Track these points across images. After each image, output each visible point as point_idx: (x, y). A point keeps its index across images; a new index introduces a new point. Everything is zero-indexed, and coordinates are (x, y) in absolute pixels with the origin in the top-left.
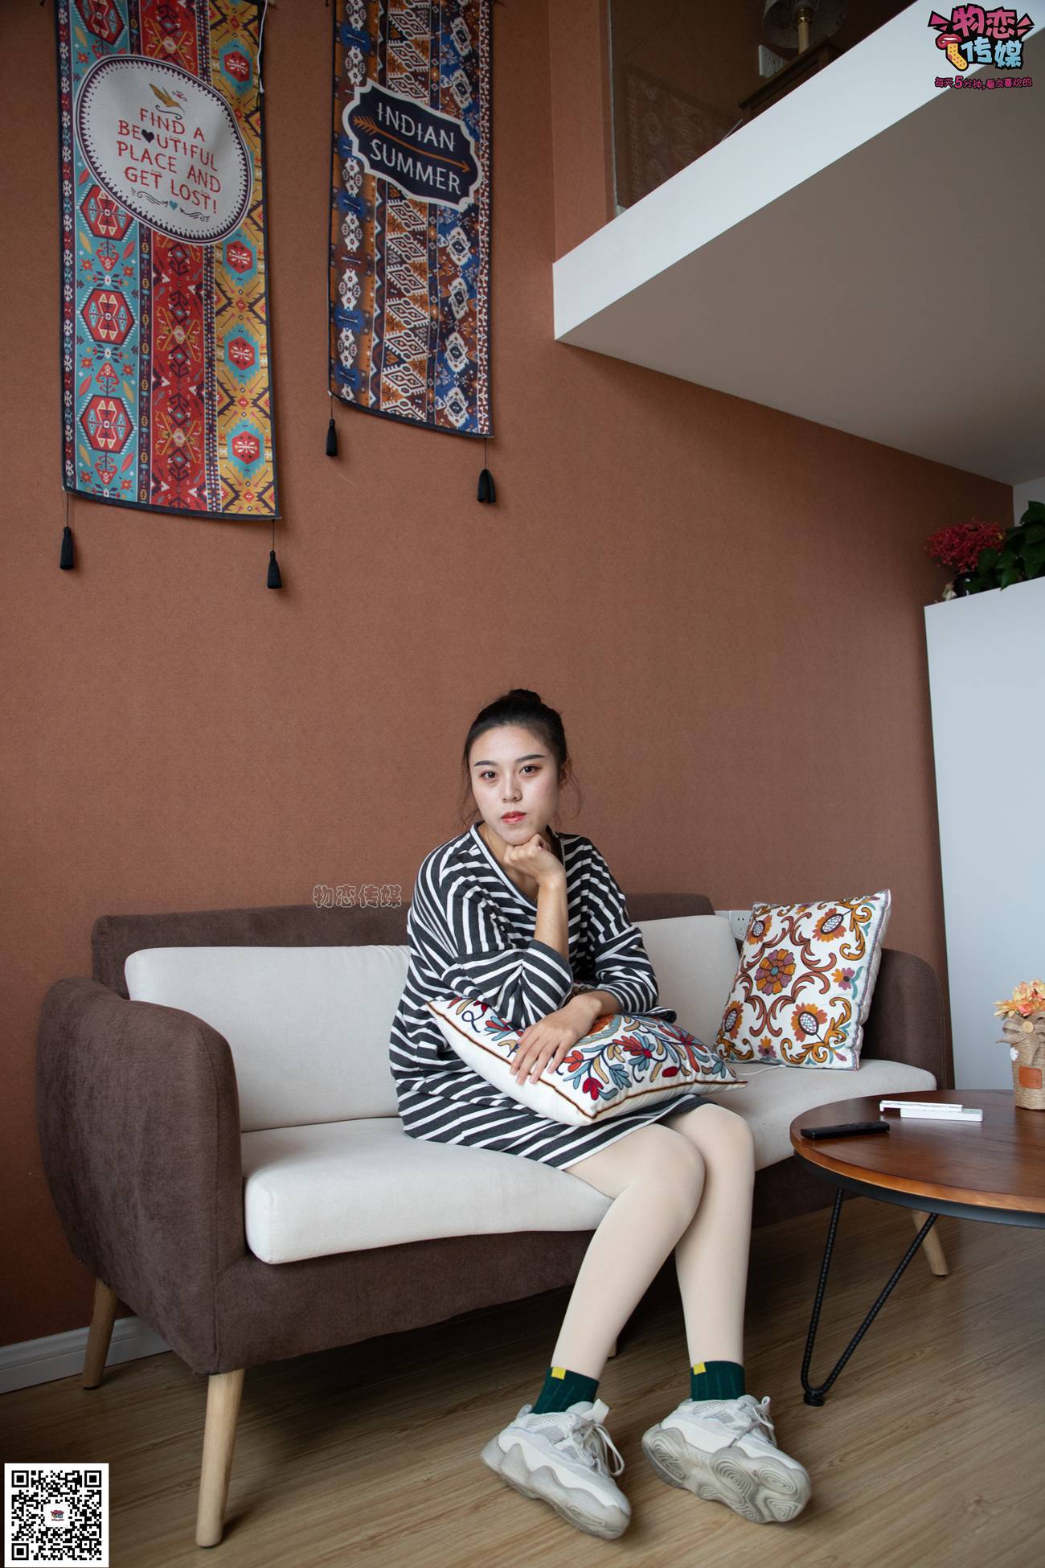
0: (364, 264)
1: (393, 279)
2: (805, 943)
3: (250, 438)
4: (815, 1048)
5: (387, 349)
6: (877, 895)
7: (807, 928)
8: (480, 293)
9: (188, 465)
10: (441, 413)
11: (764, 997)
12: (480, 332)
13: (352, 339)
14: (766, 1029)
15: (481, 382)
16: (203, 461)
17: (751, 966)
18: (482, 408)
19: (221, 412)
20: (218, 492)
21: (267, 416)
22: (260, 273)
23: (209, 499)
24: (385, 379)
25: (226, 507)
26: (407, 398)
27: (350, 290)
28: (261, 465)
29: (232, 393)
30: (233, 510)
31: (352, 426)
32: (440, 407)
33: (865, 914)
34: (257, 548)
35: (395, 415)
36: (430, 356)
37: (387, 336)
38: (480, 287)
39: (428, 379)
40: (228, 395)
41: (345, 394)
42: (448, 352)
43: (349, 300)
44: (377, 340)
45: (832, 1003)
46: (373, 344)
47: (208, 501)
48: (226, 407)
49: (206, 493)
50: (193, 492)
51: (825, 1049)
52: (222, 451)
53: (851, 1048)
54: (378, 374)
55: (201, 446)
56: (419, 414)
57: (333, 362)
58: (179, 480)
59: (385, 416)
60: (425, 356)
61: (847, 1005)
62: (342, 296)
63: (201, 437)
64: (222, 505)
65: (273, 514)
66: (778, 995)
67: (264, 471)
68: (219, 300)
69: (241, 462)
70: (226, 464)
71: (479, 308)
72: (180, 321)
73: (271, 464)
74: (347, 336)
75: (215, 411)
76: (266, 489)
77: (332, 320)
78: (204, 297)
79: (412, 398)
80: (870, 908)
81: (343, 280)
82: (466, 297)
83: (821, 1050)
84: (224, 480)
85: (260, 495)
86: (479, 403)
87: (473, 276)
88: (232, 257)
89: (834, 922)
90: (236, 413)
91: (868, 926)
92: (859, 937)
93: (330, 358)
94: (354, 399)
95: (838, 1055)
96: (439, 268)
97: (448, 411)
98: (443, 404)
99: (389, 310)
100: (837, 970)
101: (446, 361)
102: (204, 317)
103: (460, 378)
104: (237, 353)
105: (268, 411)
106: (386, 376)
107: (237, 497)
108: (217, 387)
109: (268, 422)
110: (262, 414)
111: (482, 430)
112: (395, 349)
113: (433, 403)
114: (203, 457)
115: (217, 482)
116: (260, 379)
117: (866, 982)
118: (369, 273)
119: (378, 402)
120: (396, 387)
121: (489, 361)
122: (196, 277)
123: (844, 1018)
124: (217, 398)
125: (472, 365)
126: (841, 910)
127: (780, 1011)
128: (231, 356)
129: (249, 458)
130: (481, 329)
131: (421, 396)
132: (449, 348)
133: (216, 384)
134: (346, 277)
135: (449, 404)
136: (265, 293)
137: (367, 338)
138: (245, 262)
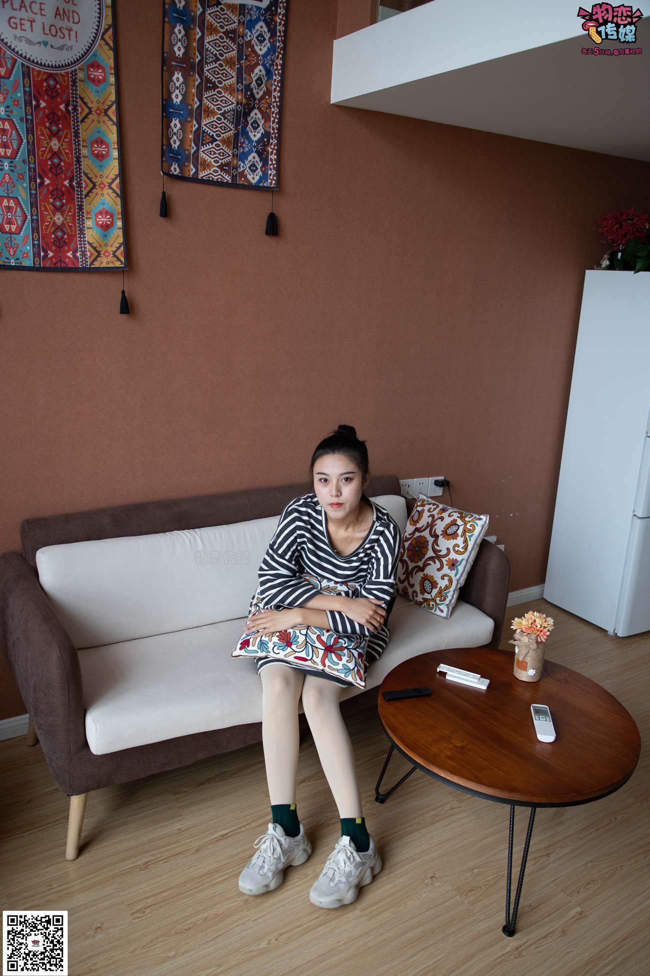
0: (189, 67)
1: (210, 75)
2: (436, 537)
3: (107, 213)
4: (428, 602)
5: (204, 132)
6: (482, 517)
7: (440, 527)
8: (275, 75)
9: (66, 237)
10: (242, 174)
11: (409, 562)
12: (274, 107)
13: (179, 126)
14: (406, 582)
15: (272, 147)
16: (76, 232)
17: (407, 540)
18: (272, 167)
19: (87, 195)
20: (86, 253)
21: (118, 195)
22: (111, 85)
23: (80, 258)
24: (202, 154)
25: (92, 263)
26: (217, 167)
27: (177, 88)
28: (115, 232)
29: (94, 180)
30: (97, 264)
31: (177, 192)
32: (242, 169)
33: (472, 528)
34: (113, 287)
35: (208, 180)
36: (236, 132)
37: (204, 122)
38: (276, 70)
39: (233, 150)
40: (92, 182)
41: (173, 170)
42: (250, 126)
43: (177, 97)
44: (197, 126)
45: (443, 578)
46: (194, 129)
47: (80, 260)
48: (90, 191)
49: (78, 254)
50: (70, 254)
51: (433, 603)
52: (89, 223)
53: (447, 605)
54: (197, 151)
55: (74, 222)
56: (226, 177)
57: (164, 147)
58: (60, 248)
59: (203, 182)
60: (231, 133)
61: (451, 581)
62: (172, 93)
63: (74, 215)
64: (89, 261)
65: (122, 266)
66: (416, 564)
67: (117, 236)
68: (83, 110)
69: (102, 231)
70: (92, 234)
71: (274, 87)
72: (54, 135)
73: (121, 230)
74: (176, 124)
75: (83, 195)
76: (118, 248)
77: (164, 114)
78: (72, 111)
79: (221, 167)
80: (475, 525)
81: (173, 81)
82: (264, 80)
83: (431, 603)
84: (90, 244)
85: (114, 253)
86: (270, 163)
87: (271, 62)
88: (91, 74)
89: (454, 528)
90: (97, 194)
91: (472, 536)
92: (465, 541)
93: (163, 145)
94: (180, 173)
95: (439, 609)
96: (246, 59)
97: (247, 172)
98: (244, 167)
99: (206, 101)
100: (449, 559)
101: (248, 132)
102: (72, 126)
103: (257, 145)
104: (97, 149)
105: (119, 192)
106: (203, 152)
107: (99, 255)
108: (84, 177)
109: (119, 200)
110: (114, 195)
111: (271, 183)
112: (210, 131)
113: (236, 168)
114: (76, 229)
115: (85, 246)
116: (112, 168)
117: (465, 567)
118: (192, 73)
119: (197, 172)
120: (210, 159)
121: (279, 129)
122: (65, 97)
123: (447, 588)
124: (84, 185)
125: (267, 135)
126: (459, 522)
127: (415, 574)
128: (92, 152)
129: (106, 227)
130: (275, 104)
131: (228, 164)
132: (250, 122)
133: (83, 175)
134: (174, 78)
135: (248, 166)
136: (115, 100)
137: (189, 125)
138: (100, 77)
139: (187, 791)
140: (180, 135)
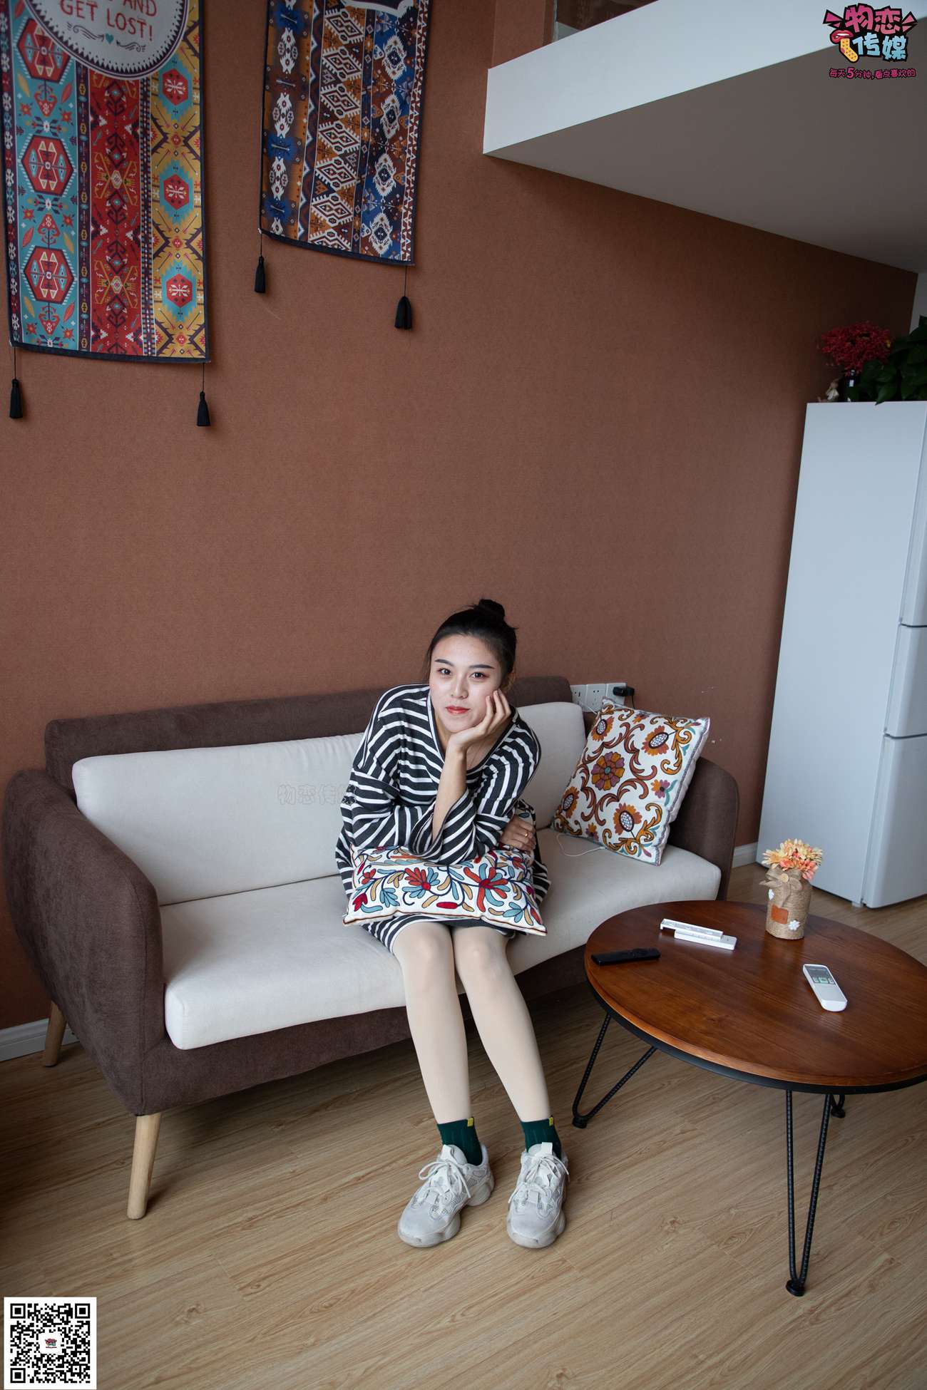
0: (301, 88)
1: (327, 101)
2: (635, 752)
3: (184, 281)
4: (628, 843)
5: (317, 178)
6: (699, 721)
7: (639, 739)
8: (412, 109)
9: (125, 311)
10: (366, 241)
11: (596, 790)
12: (409, 152)
13: (283, 168)
14: (593, 818)
15: (407, 206)
16: (139, 306)
17: (591, 760)
18: (405, 233)
19: (156, 255)
20: (153, 336)
21: (199, 258)
22: (195, 104)
23: (145, 343)
24: (314, 209)
25: (160, 351)
26: (333, 228)
27: (283, 116)
28: (193, 308)
29: (167, 235)
30: (167, 353)
31: (280, 258)
32: (366, 234)
33: (686, 737)
34: (189, 387)
35: (321, 246)
36: (359, 181)
37: (318, 165)
38: (413, 102)
39: (355, 206)
40: (163, 236)
41: (274, 228)
42: (377, 175)
43: (282, 128)
44: (308, 170)
45: (648, 808)
46: (304, 173)
47: (144, 346)
48: (161, 250)
49: (142, 337)
50: (130, 337)
51: (636, 844)
52: (158, 294)
53: (656, 846)
54: (307, 205)
55: (137, 291)
56: (345, 243)
57: (264, 196)
58: (116, 326)
59: (313, 247)
60: (353, 183)
61: (659, 812)
62: (276, 122)
63: (138, 281)
64: (157, 348)
65: (203, 357)
66: (607, 792)
67: (196, 314)
68: (155, 135)
69: (175, 306)
70: (161, 309)
71: (410, 125)
72: (116, 165)
73: (203, 307)
74: (279, 164)
75: (151, 254)
76: (197, 332)
77: (265, 150)
78: (140, 135)
79: (338, 229)
80: (691, 732)
81: (277, 106)
82: (398, 114)
83: (633, 844)
84: (159, 324)
85: (191, 339)
86: (403, 228)
87: (407, 91)
88: (169, 87)
89: (660, 739)
90: (170, 254)
91: (687, 747)
92: (678, 756)
93: (262, 193)
94: (283, 233)
95: (646, 852)
96: (374, 84)
97: (373, 238)
98: (368, 231)
99: (321, 136)
100: (656, 781)
101: (374, 184)
102: (140, 157)
103: (387, 203)
104: (173, 191)
105: (201, 253)
106: (315, 206)
107: (170, 340)
108: (153, 229)
109: (200, 264)
110: (195, 256)
111: (404, 256)
112: (325, 178)
113: (358, 231)
114: (139, 301)
115: (152, 326)
116: (193, 218)
117: (678, 793)
118: (303, 97)
119: (305, 234)
120: (324, 217)
121: (416, 183)
122: (132, 116)
123: (655, 821)
124: (153, 240)
125: (399, 189)
126: (668, 729)
127: (607, 805)
128: (166, 195)
129: (182, 301)
130: (411, 148)
131: (347, 226)
132: (378, 171)
133: (152, 226)
134: (279, 102)
135: (374, 230)
136: (200, 125)
137: (298, 167)
138: (181, 93)
139: (296, 1121)
140: (284, 180)
